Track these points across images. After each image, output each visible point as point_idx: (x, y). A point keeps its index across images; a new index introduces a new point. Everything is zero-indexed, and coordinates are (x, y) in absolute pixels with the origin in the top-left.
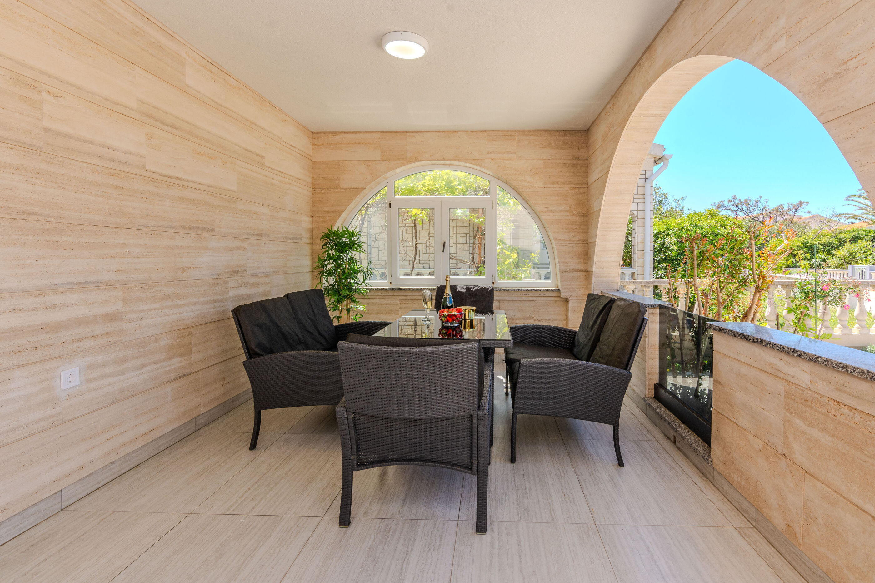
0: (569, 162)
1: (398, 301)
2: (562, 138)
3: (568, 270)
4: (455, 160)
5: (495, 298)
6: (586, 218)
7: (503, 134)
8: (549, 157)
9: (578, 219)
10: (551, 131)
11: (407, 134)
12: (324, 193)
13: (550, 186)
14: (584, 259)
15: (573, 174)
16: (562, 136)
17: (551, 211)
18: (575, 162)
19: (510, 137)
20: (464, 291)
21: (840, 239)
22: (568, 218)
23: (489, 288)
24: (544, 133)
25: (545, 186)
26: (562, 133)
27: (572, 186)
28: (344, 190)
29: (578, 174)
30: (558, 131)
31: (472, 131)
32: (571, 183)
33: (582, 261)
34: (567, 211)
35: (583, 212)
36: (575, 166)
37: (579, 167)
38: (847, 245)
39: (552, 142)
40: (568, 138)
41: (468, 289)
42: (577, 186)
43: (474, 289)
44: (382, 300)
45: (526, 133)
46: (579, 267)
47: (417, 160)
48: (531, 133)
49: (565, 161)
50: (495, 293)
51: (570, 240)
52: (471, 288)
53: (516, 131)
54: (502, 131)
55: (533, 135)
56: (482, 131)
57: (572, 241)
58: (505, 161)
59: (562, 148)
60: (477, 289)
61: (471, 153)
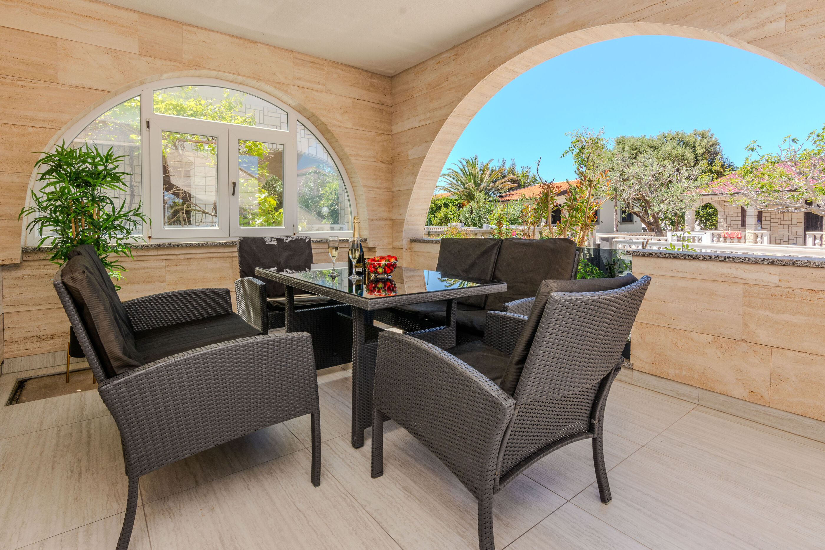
0: (376, 106)
1: (163, 263)
2: (369, 80)
3: (375, 218)
4: (253, 78)
5: (313, 251)
6: (390, 167)
7: (312, 61)
8: (358, 97)
9: (384, 166)
10: (359, 69)
11: (184, 27)
12: (22, 86)
13: (359, 128)
14: (389, 208)
15: (379, 119)
16: (370, 78)
17: (360, 156)
18: (381, 107)
19: (318, 66)
20: (275, 243)
21: (436, 205)
22: (375, 164)
23: (306, 239)
24: (353, 70)
25: (354, 128)
26: (370, 74)
27: (378, 131)
28: (66, 88)
29: (384, 120)
30: (366, 71)
31: (276, 47)
32: (378, 128)
33: (387, 209)
34: (374, 157)
35: (388, 159)
36: (381, 111)
37: (384, 114)
38: (443, 209)
39: (361, 81)
40: (376, 81)
41: (279, 240)
42: (383, 132)
43: (287, 241)
44: (136, 263)
45: (335, 65)
46: (385, 215)
47: (199, 66)
48: (341, 67)
49: (372, 105)
50: (313, 246)
51: (377, 188)
52: (283, 239)
53: (325, 60)
54: (310, 56)
55: (342, 69)
56: (286, 50)
57: (379, 188)
58: (313, 92)
59: (369, 90)
60: (291, 241)
61: (274, 74)
